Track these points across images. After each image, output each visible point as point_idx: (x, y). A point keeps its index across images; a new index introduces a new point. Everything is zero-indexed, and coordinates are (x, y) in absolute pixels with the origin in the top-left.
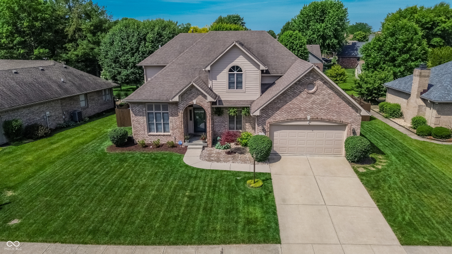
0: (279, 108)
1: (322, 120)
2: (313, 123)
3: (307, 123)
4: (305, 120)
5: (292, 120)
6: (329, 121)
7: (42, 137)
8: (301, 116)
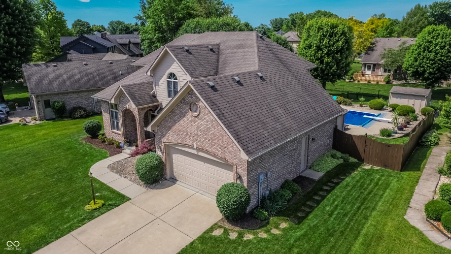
0: (170, 128)
1: (207, 152)
2: (201, 154)
3: (195, 152)
4: (192, 147)
5: (181, 145)
6: (214, 155)
7: (77, 118)
8: (189, 142)
